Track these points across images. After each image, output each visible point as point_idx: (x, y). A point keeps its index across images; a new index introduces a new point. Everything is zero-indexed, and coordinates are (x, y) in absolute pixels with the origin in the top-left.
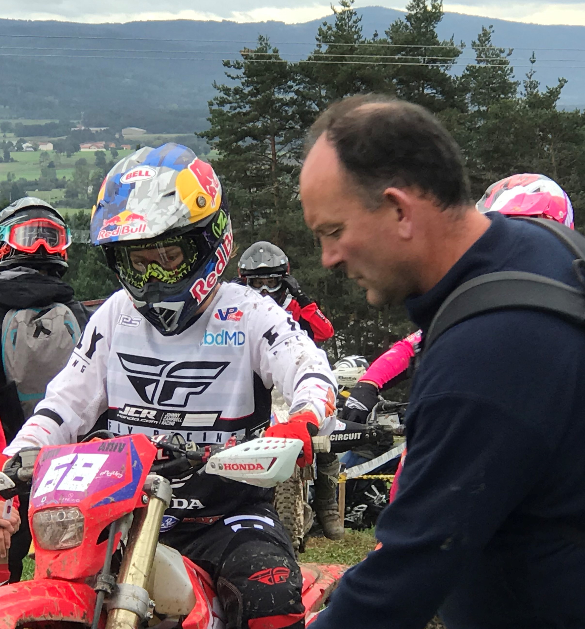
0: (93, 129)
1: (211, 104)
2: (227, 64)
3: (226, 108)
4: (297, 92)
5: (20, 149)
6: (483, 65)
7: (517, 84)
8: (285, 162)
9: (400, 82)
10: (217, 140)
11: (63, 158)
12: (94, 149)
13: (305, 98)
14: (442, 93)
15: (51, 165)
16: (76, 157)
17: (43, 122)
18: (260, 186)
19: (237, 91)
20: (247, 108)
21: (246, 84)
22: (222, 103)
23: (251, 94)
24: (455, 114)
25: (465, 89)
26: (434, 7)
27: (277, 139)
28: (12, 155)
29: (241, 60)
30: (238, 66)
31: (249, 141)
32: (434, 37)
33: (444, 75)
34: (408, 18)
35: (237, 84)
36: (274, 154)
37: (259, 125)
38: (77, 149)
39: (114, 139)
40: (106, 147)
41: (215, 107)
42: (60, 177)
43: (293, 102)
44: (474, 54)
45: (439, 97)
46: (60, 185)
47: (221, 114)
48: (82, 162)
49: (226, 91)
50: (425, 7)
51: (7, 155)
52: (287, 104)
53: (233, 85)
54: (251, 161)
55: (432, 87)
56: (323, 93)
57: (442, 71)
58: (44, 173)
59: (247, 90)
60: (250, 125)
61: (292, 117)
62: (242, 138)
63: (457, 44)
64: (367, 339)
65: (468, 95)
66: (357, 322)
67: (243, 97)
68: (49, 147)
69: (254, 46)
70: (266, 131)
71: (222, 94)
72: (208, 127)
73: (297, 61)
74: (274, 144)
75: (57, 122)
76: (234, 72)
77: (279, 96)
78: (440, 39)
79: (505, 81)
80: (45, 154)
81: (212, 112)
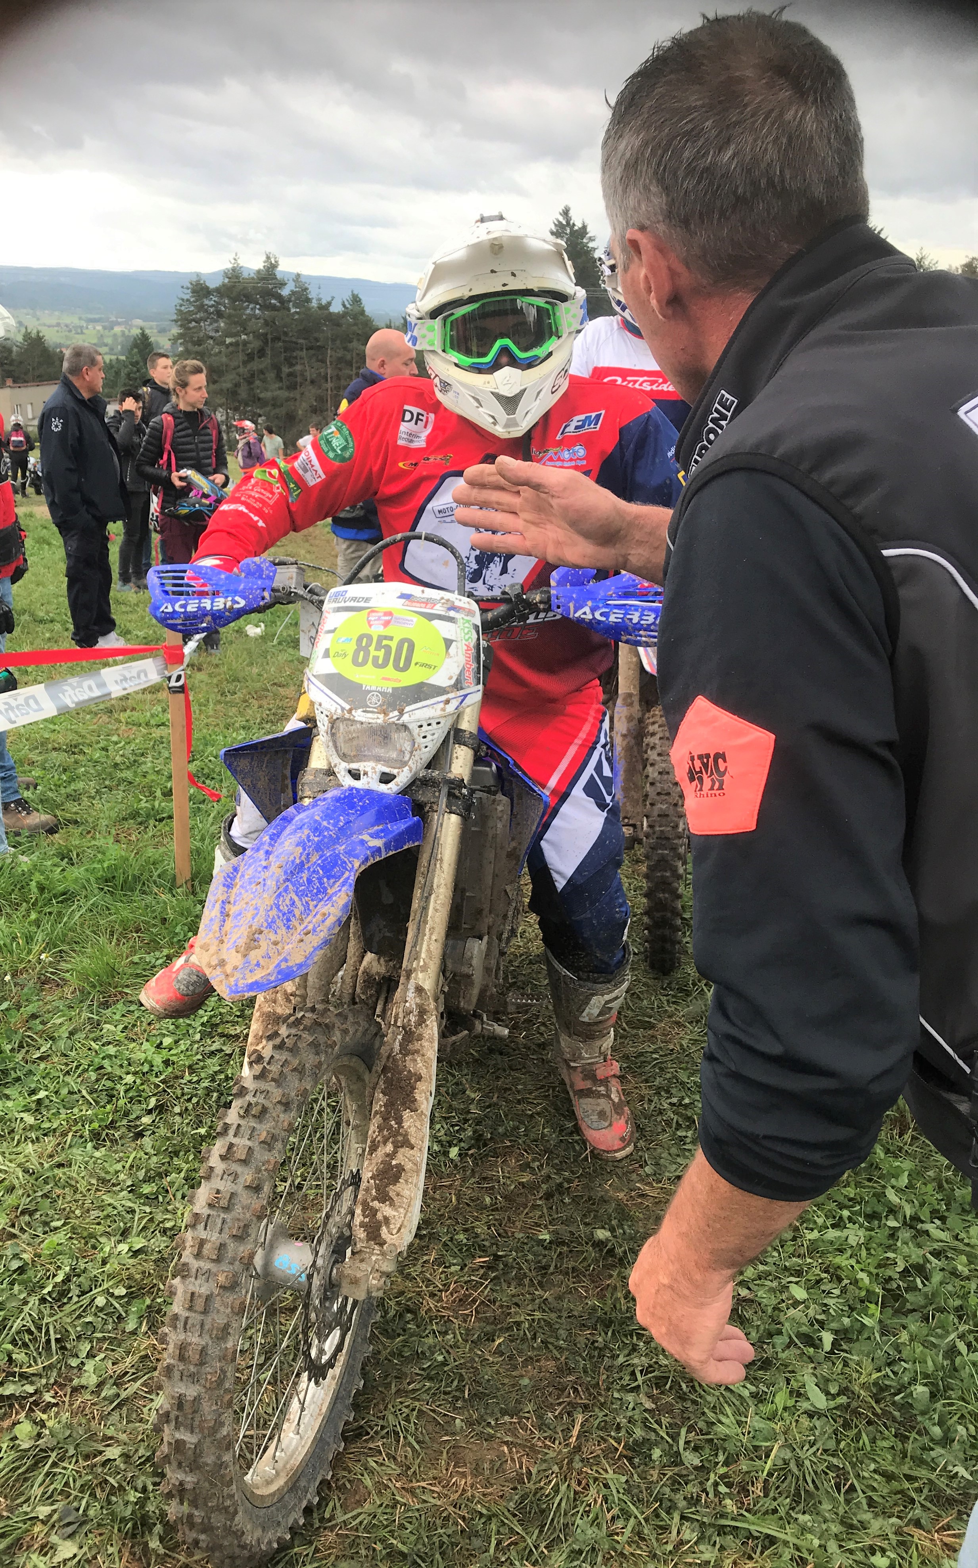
0: (120, 320)
1: (176, 306)
2: (183, 288)
3: (183, 308)
4: (214, 301)
5: (87, 328)
6: (297, 290)
7: (312, 298)
8: (210, 334)
9: (260, 297)
11: (106, 332)
12: (121, 329)
19: (187, 300)
41: (178, 308)
43: (213, 305)
44: (293, 285)
45: (278, 304)
47: (181, 311)
49: (183, 300)
50: (271, 264)
52: (210, 307)
54: (195, 333)
55: (275, 299)
56: (226, 302)
57: (279, 291)
59: (192, 300)
60: (194, 316)
61: (213, 313)
62: (190, 322)
63: (285, 280)
65: (291, 304)
67: (190, 303)
68: (100, 328)
71: (181, 302)
73: (214, 287)
74: (204, 325)
75: (103, 316)
76: (186, 291)
77: (206, 302)
78: (278, 278)
79: (307, 298)
81: (177, 310)
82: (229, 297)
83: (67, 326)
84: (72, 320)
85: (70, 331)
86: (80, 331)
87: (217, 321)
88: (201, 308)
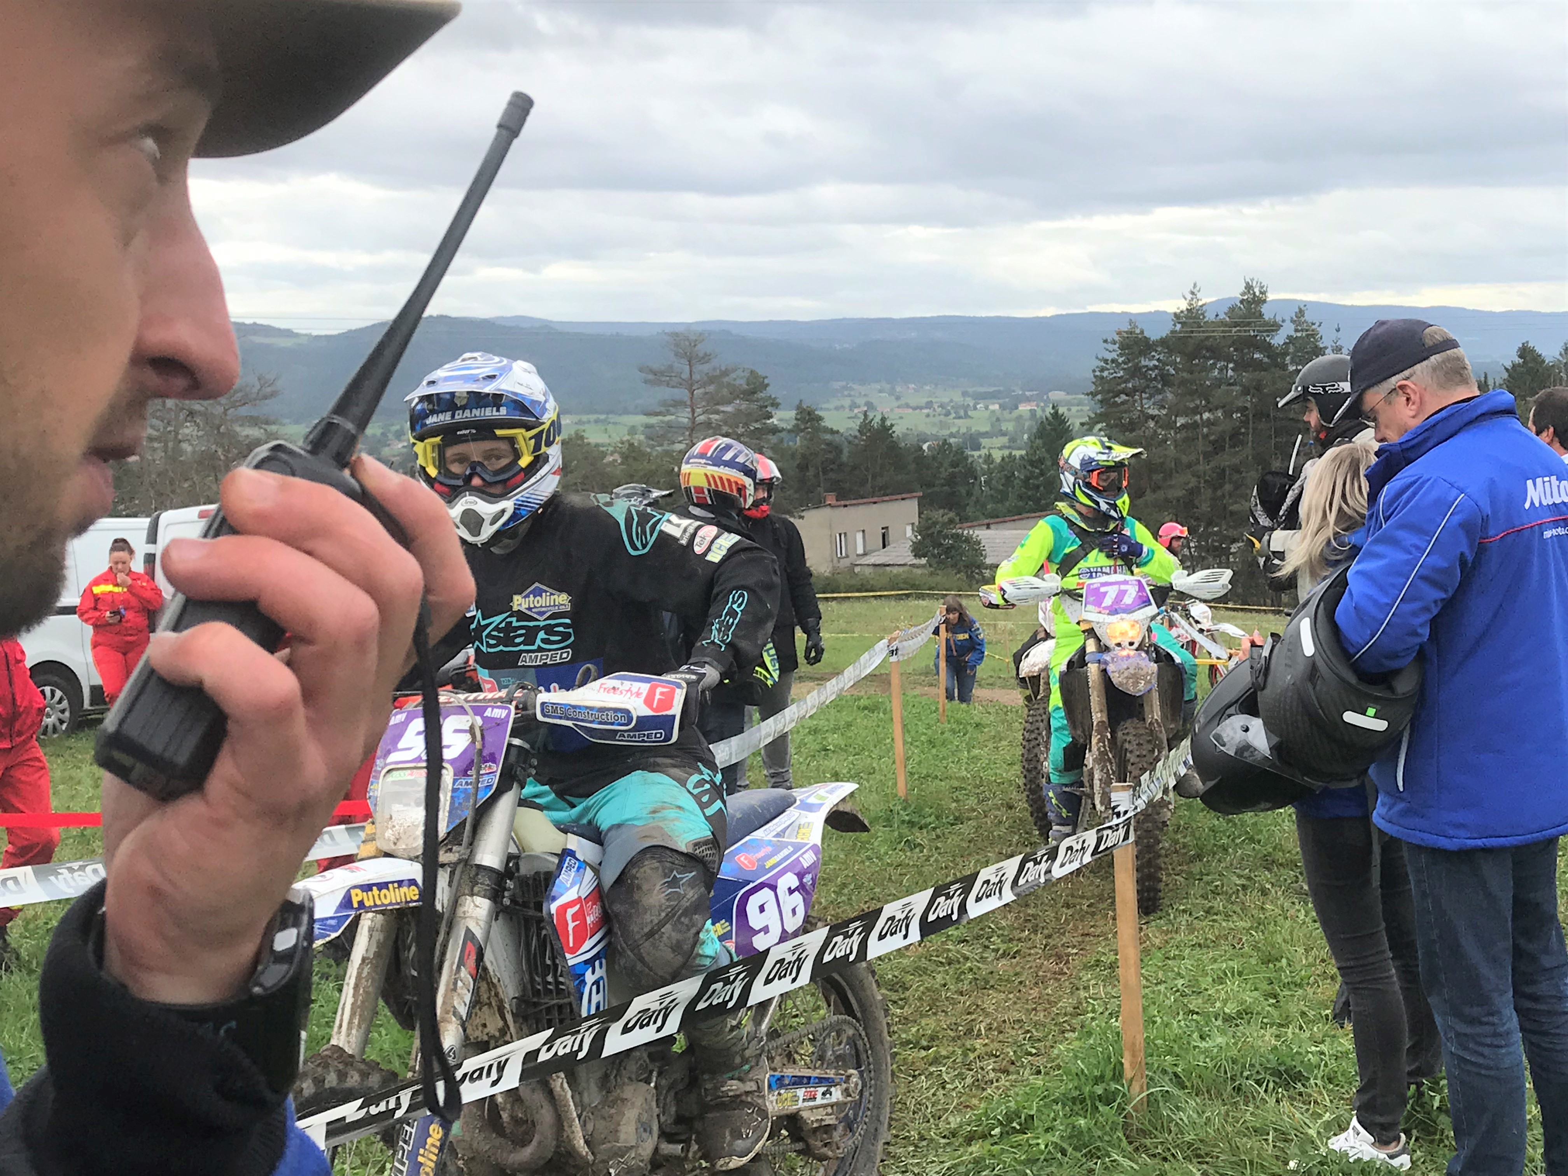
0: (1027, 393)
1: (1094, 371)
2: (1106, 341)
3: (1105, 374)
4: (1158, 360)
5: (975, 408)
6: (1299, 334)
7: (1326, 348)
8: (1151, 412)
9: (1236, 350)
10: (1099, 397)
11: (1006, 414)
12: (1029, 408)
13: (1165, 364)
14: (1268, 357)
15: (998, 420)
16: (1015, 413)
17: (992, 389)
18: (1132, 430)
19: (1113, 361)
20: (1122, 373)
21: (1121, 355)
22: (1102, 370)
23: (1124, 362)
24: (1278, 373)
25: (1286, 354)
26: (1261, 293)
27: (1144, 395)
28: (970, 413)
29: (1117, 338)
30: (1114, 343)
31: (1123, 397)
32: (1261, 315)
33: (1270, 344)
34: (1242, 302)
35: (1114, 355)
36: (1142, 407)
37: (1130, 385)
38: (1017, 408)
39: (1042, 400)
40: (1038, 406)
41: (1098, 373)
42: (1004, 428)
43: (1156, 367)
44: (1293, 326)
45: (1266, 360)
46: (1004, 434)
47: (1102, 378)
48: (1019, 418)
49: (1106, 361)
50: (1254, 293)
51: (966, 413)
52: (1151, 369)
53: (1110, 356)
54: (1125, 412)
55: (1261, 352)
56: (1178, 360)
57: (1268, 339)
58: (992, 426)
59: (1120, 360)
60: (1123, 385)
61: (1155, 379)
62: (1118, 396)
63: (1278, 319)
64: (1213, 541)
65: (1288, 358)
66: (1206, 528)
67: (1118, 365)
68: (997, 407)
69: (1126, 327)
70: (1135, 390)
71: (1102, 364)
72: (1093, 388)
73: (1159, 338)
74: (1141, 399)
75: (1002, 388)
76: (1111, 347)
77: (1144, 362)
78: (1266, 317)
79: (1316, 347)
80: (993, 412)
81: (1095, 376)
82: (1181, 353)
83: (942, 406)
84: (953, 396)
85: (948, 414)
86: (963, 413)
87: (1159, 392)
88: (1136, 371)
